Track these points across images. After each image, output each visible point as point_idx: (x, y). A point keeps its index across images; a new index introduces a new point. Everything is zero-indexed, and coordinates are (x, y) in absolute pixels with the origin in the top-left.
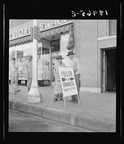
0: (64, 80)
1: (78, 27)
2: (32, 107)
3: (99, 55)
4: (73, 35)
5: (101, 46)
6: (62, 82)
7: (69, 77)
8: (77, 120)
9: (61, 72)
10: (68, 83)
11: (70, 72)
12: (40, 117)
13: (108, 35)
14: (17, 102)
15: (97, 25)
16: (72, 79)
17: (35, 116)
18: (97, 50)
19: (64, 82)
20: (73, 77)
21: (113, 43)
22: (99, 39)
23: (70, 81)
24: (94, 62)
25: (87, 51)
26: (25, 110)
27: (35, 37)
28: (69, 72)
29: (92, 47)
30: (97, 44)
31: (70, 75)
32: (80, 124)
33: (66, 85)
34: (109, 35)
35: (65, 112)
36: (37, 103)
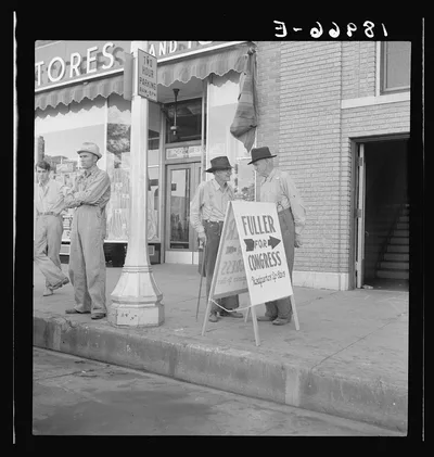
0: (250, 245)
1: (273, 60)
2: (133, 343)
3: (347, 159)
4: (252, 87)
5: (355, 129)
6: (246, 255)
7: (266, 237)
8: (309, 385)
9: (243, 218)
10: (262, 257)
11: (269, 217)
12: (165, 376)
13: (378, 92)
14: (73, 323)
15: (340, 54)
16: (273, 242)
17: (148, 375)
18: (338, 140)
19: (251, 253)
20: (278, 235)
21: (394, 120)
22: (346, 104)
23: (269, 249)
24: (327, 184)
25: (302, 144)
26: (103, 353)
27: (140, 89)
28: (264, 217)
29: (322, 132)
30: (339, 121)
31: (268, 229)
32: (320, 399)
33: (258, 263)
34: (382, 93)
35: (262, 358)
36: (147, 327)
